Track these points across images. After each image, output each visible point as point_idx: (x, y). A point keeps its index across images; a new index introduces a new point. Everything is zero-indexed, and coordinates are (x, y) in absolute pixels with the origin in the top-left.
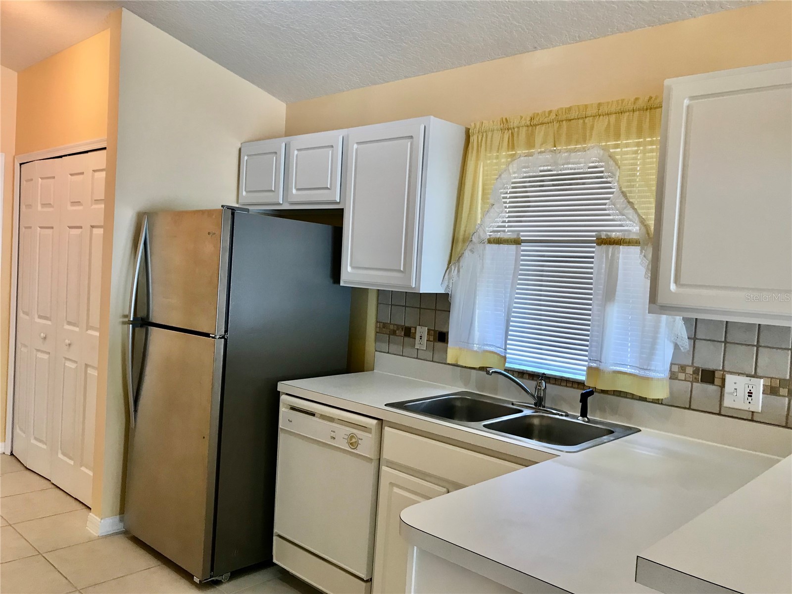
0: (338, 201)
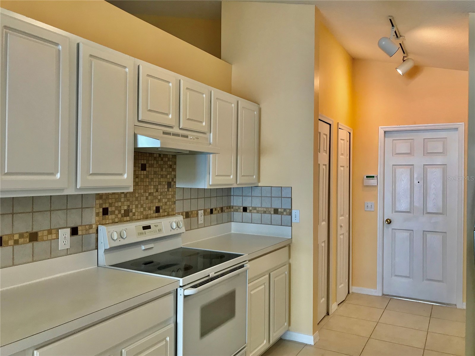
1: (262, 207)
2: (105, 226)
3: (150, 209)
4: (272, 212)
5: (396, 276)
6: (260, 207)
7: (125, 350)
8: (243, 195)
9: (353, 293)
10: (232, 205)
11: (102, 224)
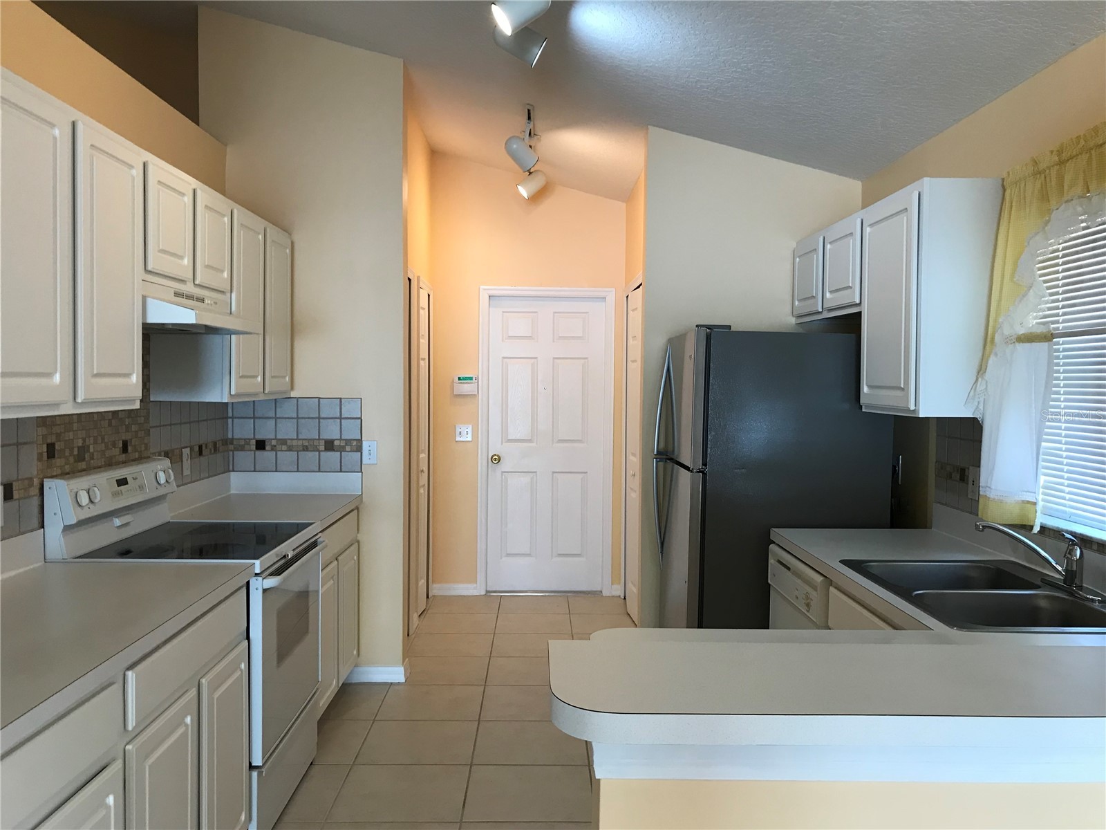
0: (858, 302)
1: (300, 437)
2: (63, 479)
3: (114, 445)
4: (322, 448)
5: (508, 555)
6: (296, 438)
7: (206, 680)
8: (256, 415)
9: (434, 596)
10: (230, 436)
11: (52, 477)
